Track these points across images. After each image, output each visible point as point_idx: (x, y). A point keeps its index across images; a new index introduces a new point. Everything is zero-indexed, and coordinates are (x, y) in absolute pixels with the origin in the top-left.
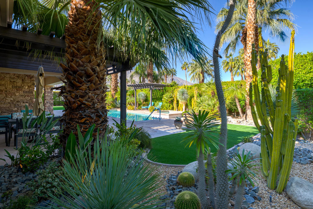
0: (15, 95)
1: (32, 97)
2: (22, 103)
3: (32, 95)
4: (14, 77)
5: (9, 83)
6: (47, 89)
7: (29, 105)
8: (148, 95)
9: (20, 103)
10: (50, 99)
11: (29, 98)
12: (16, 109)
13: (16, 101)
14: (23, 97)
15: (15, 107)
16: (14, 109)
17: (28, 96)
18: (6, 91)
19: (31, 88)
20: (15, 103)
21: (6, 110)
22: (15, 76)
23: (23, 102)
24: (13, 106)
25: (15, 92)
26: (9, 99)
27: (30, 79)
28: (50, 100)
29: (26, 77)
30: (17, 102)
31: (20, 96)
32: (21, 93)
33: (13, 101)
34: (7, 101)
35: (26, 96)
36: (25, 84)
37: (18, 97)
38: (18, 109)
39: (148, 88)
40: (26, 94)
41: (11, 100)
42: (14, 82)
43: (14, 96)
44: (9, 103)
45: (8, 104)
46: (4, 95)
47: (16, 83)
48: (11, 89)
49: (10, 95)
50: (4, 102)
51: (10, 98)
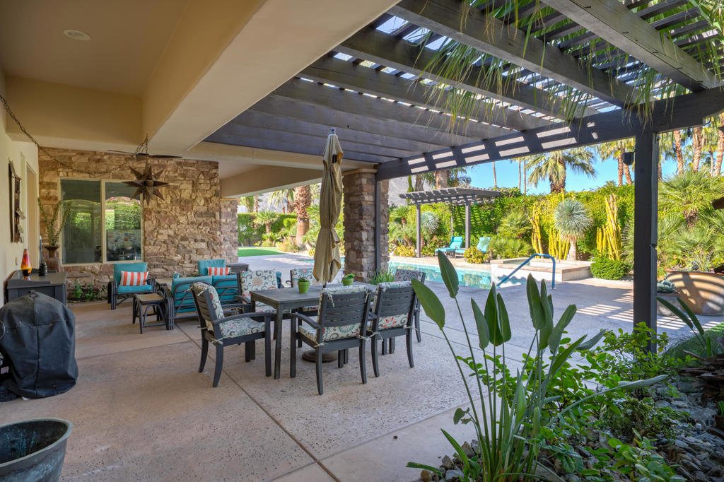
0: (178, 223)
1: (214, 226)
2: (192, 242)
3: (215, 222)
4: (176, 177)
5: (165, 191)
6: (225, 207)
7: (208, 247)
8: (443, 220)
9: (187, 242)
10: (231, 231)
11: (208, 230)
12: (179, 257)
13: (179, 237)
14: (195, 227)
15: (177, 253)
16: (175, 258)
17: (206, 224)
18: (159, 212)
19: (211, 204)
20: (177, 241)
21: (158, 259)
22: (177, 174)
23: (196, 241)
24: (173, 250)
25: (178, 215)
26: (165, 234)
27: (208, 182)
28: (233, 234)
29: (202, 176)
30: (184, 239)
31: (188, 224)
32: (191, 215)
33: (172, 237)
34: (160, 237)
35: (200, 225)
36: (200, 194)
37: (184, 226)
38: (184, 258)
39: (443, 201)
40: (200, 219)
41: (169, 236)
42: (176, 188)
43: (175, 225)
44: (164, 242)
45: (163, 245)
46: (155, 222)
47: (180, 191)
48: (170, 207)
49: (167, 221)
50: (155, 239)
51: (166, 229)
